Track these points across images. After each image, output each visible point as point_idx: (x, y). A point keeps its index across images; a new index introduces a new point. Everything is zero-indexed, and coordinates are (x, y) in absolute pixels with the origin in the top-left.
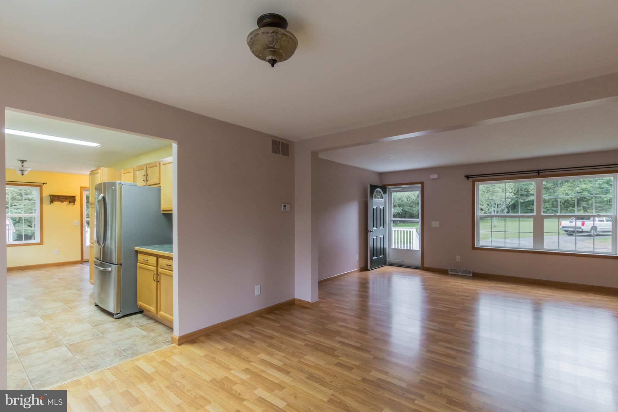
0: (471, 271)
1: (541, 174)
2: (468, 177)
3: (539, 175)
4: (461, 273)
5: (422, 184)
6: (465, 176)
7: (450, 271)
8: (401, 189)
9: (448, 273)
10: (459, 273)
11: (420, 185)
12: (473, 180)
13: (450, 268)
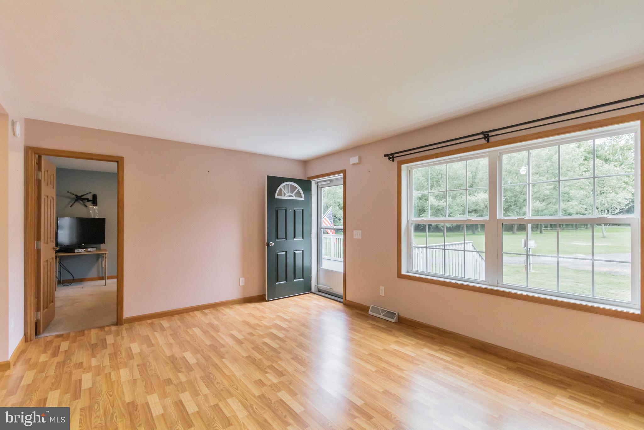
0: (395, 314)
1: (492, 139)
2: (391, 157)
3: (488, 141)
4: (383, 315)
5: (344, 172)
6: (385, 156)
7: (371, 311)
8: (329, 182)
9: (368, 312)
10: (380, 314)
11: (341, 176)
12: (398, 162)
13: (372, 306)
